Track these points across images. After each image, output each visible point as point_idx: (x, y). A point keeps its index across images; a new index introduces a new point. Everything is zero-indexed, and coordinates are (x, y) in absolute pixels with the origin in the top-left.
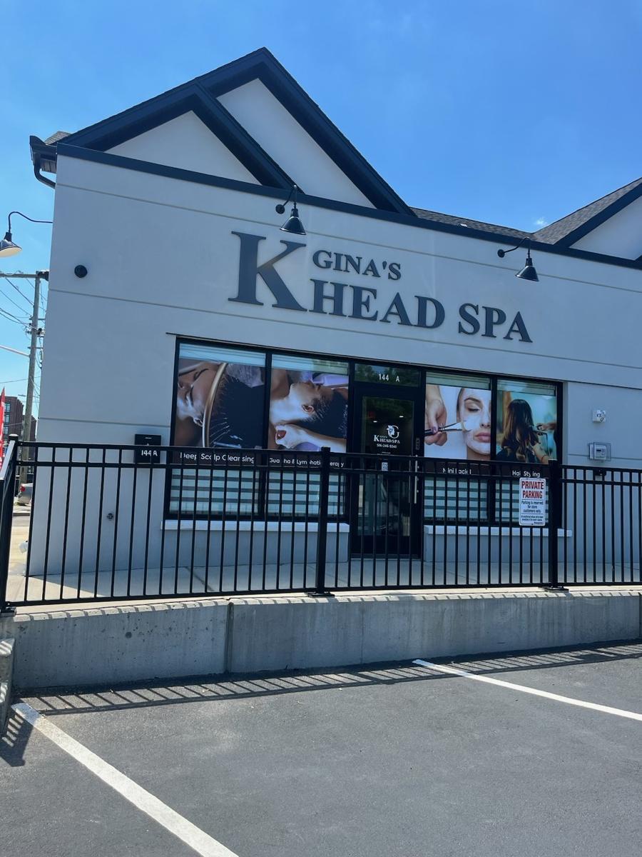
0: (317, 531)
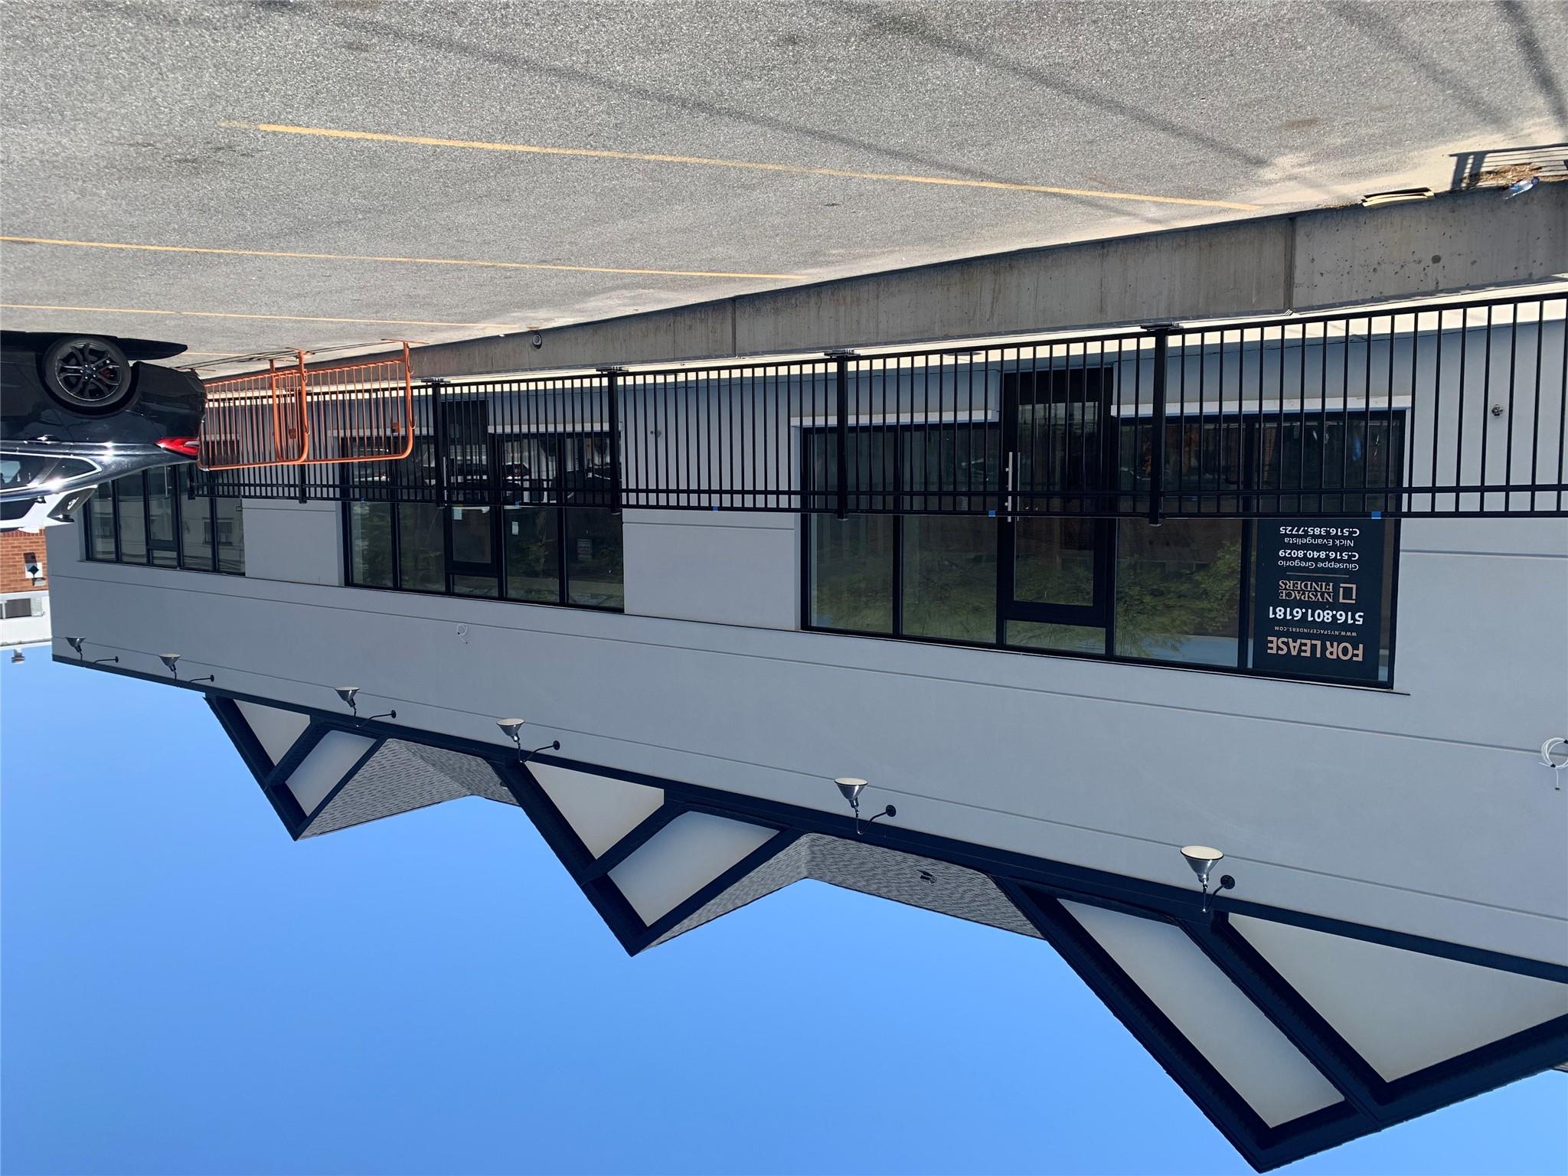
0: (1167, 404)
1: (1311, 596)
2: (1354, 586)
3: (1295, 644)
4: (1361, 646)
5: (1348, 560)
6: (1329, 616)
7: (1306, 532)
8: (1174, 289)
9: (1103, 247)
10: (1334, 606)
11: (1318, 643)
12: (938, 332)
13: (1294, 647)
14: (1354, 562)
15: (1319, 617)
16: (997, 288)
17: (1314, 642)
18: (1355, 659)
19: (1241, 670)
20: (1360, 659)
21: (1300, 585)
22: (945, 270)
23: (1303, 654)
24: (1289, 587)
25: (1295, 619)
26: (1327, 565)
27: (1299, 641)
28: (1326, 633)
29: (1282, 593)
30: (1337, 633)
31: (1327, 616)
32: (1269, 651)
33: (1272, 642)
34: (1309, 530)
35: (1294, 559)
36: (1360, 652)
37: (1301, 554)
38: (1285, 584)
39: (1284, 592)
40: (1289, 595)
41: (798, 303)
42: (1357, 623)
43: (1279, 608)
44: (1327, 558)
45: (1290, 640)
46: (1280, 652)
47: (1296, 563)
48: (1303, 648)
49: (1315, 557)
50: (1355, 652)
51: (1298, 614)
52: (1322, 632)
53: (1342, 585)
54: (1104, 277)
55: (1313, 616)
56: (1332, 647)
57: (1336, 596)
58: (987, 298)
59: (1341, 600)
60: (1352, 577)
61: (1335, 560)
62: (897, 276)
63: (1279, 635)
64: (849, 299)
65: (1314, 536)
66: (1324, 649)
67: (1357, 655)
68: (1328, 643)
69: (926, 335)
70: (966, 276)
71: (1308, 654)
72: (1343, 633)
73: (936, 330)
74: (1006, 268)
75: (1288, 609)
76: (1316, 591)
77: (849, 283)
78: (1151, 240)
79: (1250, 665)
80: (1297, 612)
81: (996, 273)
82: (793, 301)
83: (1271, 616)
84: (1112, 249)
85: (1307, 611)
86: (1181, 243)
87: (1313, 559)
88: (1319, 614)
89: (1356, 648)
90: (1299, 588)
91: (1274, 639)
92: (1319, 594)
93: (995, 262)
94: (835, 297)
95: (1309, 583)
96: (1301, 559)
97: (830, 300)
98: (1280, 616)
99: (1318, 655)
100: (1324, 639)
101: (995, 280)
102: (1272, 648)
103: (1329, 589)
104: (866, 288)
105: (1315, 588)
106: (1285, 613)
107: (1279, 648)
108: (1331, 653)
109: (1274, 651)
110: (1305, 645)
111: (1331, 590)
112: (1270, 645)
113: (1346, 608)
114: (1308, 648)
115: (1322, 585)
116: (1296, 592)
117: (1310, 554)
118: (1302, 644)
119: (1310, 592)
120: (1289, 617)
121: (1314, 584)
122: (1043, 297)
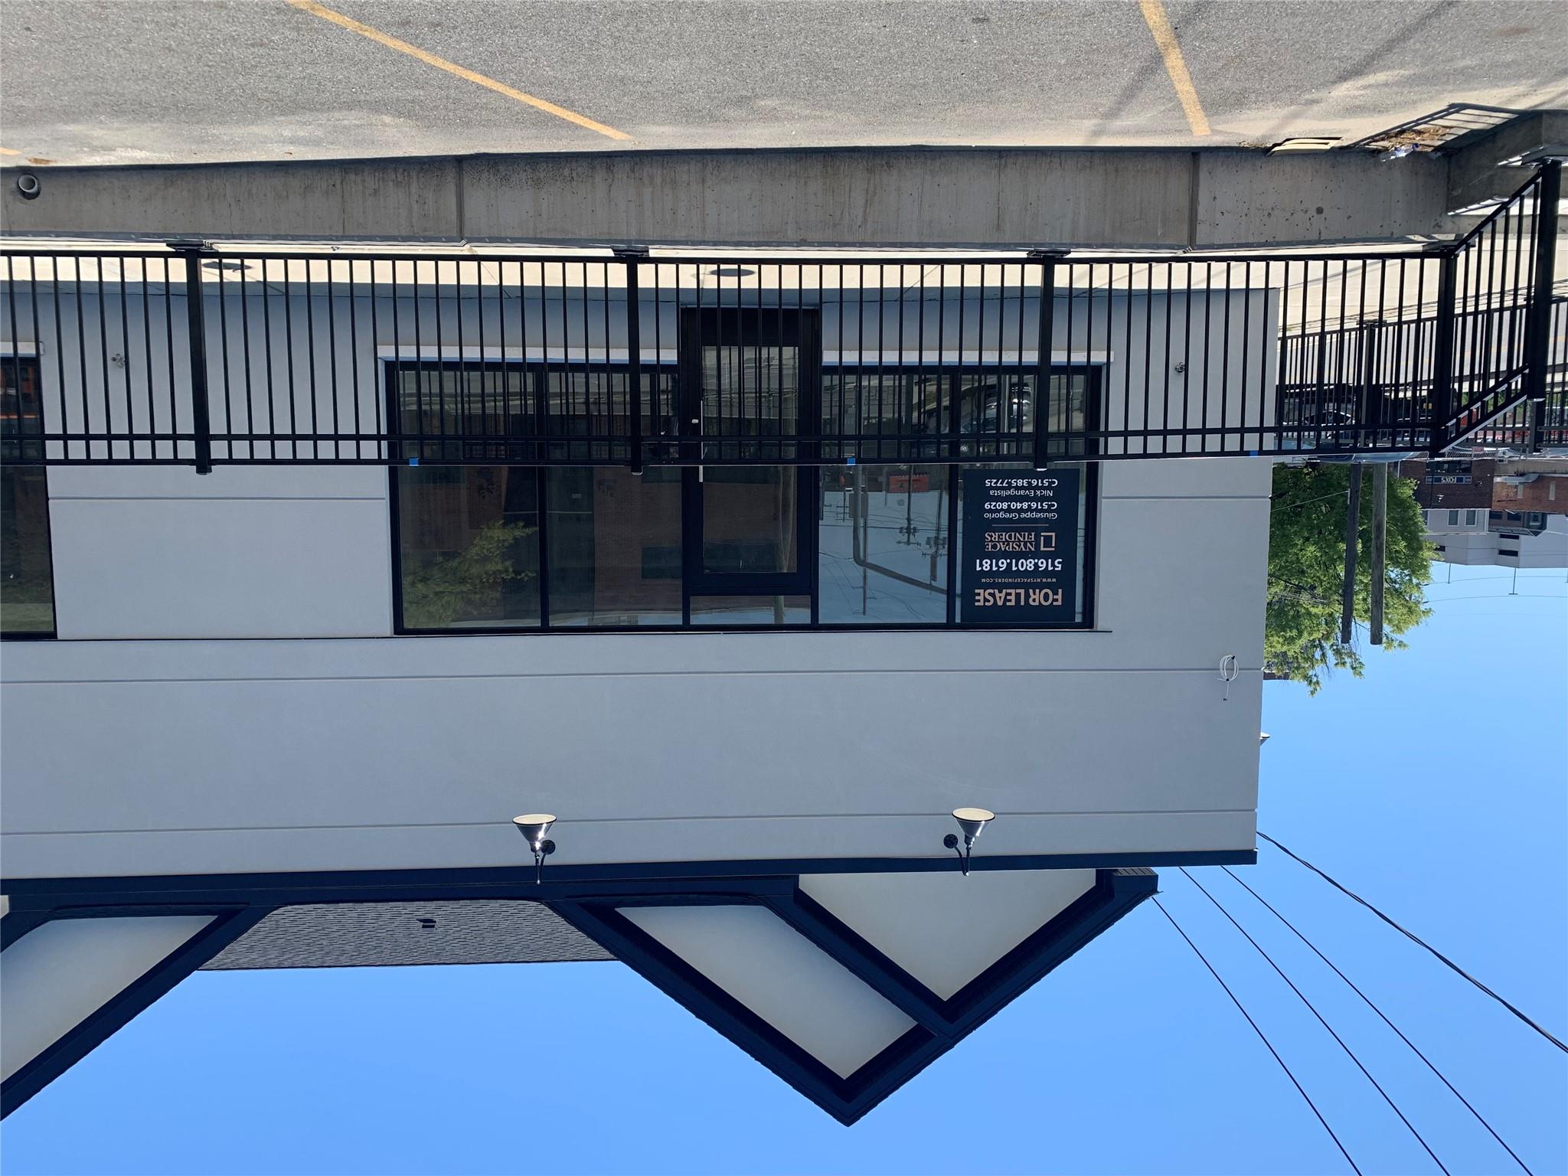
1: (1015, 546)
2: (1053, 534)
3: (1000, 595)
4: (1060, 591)
5: (1047, 509)
6: (1031, 565)
7: (1009, 483)
8: (1079, 213)
9: (1000, 157)
10: (1036, 554)
11: (1022, 591)
12: (791, 235)
13: (1000, 597)
14: (1052, 511)
15: (1022, 567)
16: (871, 189)
17: (1018, 591)
18: (1055, 603)
19: (949, 626)
20: (1059, 603)
21: (1005, 536)
22: (801, 158)
23: (1008, 604)
24: (995, 538)
25: (1001, 569)
26: (1029, 515)
27: (1004, 591)
28: (1029, 581)
29: (988, 545)
30: (1039, 580)
31: (1028, 565)
32: (977, 604)
33: (979, 594)
34: (1013, 482)
35: (998, 511)
36: (1059, 597)
37: (1005, 506)
38: (991, 536)
39: (990, 544)
40: (994, 547)
41: (574, 175)
42: (1056, 569)
43: (985, 561)
44: (1029, 509)
45: (996, 591)
46: (987, 604)
47: (1001, 515)
48: (1008, 597)
49: (1018, 508)
50: (1055, 597)
51: (1003, 564)
52: (1026, 580)
53: (1042, 534)
54: (1002, 191)
55: (1017, 565)
56: (1035, 594)
57: (1037, 546)
58: (859, 199)
59: (1042, 549)
60: (1051, 525)
61: (1036, 510)
62: (730, 157)
63: (985, 587)
64: (658, 180)
65: (1017, 488)
66: (1027, 596)
67: (1057, 600)
68: (1031, 591)
69: (775, 238)
70: (829, 169)
71: (1013, 603)
72: (1044, 580)
73: (789, 232)
74: (882, 166)
75: (994, 561)
76: (1019, 541)
77: (659, 158)
78: (1054, 156)
79: (958, 620)
80: (1003, 563)
81: (870, 171)
82: (566, 172)
83: (978, 569)
84: (1011, 160)
85: (1011, 562)
86: (1086, 164)
87: (1016, 510)
88: (1022, 563)
89: (1055, 593)
90: (1004, 540)
91: (981, 591)
92: (1022, 544)
93: (868, 158)
94: (637, 175)
95: (1013, 534)
96: (1006, 511)
97: (628, 177)
98: (986, 568)
99: (1022, 603)
100: (1026, 587)
101: (869, 180)
102: (979, 601)
103: (1031, 539)
104: (686, 168)
105: (1018, 538)
106: (991, 565)
107: (986, 600)
108: (1034, 600)
109: (981, 603)
110: (1010, 594)
111: (1033, 540)
112: (977, 598)
113: (1046, 556)
114: (1013, 597)
115: (1024, 535)
116: (1001, 544)
117: (1014, 505)
118: (1008, 594)
119: (1013, 542)
120: (994, 569)
121: (1017, 534)
122: (930, 206)
